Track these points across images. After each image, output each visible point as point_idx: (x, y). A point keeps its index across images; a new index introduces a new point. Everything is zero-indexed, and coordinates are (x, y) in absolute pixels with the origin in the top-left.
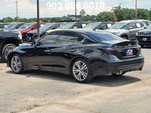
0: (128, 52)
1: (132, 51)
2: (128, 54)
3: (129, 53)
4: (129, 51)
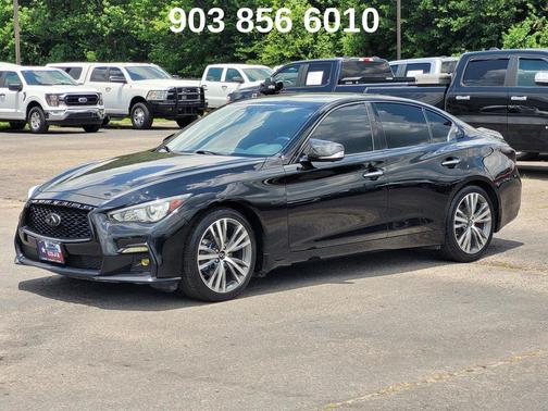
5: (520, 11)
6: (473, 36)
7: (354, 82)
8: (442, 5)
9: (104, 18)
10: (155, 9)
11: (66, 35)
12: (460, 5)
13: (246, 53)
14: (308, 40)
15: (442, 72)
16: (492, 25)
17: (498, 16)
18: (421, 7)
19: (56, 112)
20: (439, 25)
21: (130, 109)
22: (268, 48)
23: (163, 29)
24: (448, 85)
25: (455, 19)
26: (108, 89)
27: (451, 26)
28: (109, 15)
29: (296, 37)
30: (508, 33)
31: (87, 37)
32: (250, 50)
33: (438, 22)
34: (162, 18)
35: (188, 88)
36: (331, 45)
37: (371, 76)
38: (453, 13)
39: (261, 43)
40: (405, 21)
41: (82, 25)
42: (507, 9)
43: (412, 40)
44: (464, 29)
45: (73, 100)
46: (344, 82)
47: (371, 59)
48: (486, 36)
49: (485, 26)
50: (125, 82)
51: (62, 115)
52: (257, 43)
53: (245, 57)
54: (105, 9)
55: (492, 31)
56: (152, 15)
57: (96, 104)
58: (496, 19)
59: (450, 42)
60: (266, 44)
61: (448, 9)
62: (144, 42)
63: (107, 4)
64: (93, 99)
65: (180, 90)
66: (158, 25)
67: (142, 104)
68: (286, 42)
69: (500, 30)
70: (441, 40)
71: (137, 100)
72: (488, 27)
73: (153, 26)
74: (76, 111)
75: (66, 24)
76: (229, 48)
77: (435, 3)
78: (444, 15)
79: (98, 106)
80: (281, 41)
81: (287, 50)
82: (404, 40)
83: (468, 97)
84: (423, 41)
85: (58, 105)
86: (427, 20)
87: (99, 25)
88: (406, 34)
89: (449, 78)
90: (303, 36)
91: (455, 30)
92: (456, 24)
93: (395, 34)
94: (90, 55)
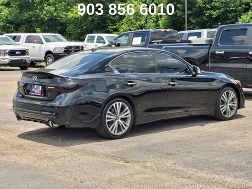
0: (33, 90)
1: (40, 90)
2: (33, 92)
3: (36, 91)
4: (35, 87)
5: (247, 7)
6: (224, 19)
7: (158, 43)
8: (208, 4)
9: (44, 12)
10: (69, 7)
11: (27, 20)
12: (217, 4)
13: (113, 29)
14: (143, 22)
15: (207, 37)
16: (233, 14)
17: (236, 9)
18: (197, 5)
19: (4, 59)
20: (206, 14)
21: (45, 57)
22: (123, 26)
23: (73, 17)
24: (211, 45)
25: (214, 11)
26: (34, 47)
27: (212, 15)
28: (47, 10)
29: (137, 21)
30: (240, 18)
31: (37, 21)
32: (115, 27)
33: (206, 13)
34: (72, 12)
35: (75, 47)
36: (154, 24)
37: (168, 39)
38: (214, 8)
39: (120, 24)
40: (190, 12)
41: (34, 16)
42: (240, 6)
43: (193, 22)
44: (219, 16)
45: (13, 53)
46: (153, 43)
47: (168, 30)
48: (230, 20)
49: (229, 15)
50: (42, 43)
51: (7, 61)
52: (118, 24)
53: (112, 30)
54: (45, 8)
55: (233, 17)
56: (68, 11)
57: (25, 55)
58: (235, 11)
59: (212, 22)
60: (122, 24)
61: (211, 6)
62: (64, 23)
63: (46, 5)
64: (24, 52)
65: (71, 47)
66: (70, 15)
67: (51, 55)
68: (132, 23)
69: (237, 16)
70: (207, 21)
71: (48, 53)
72: (230, 15)
73: (68, 15)
74: (14, 59)
75: (26, 15)
76: (105, 26)
77: (204, 3)
78: (209, 9)
79: (27, 56)
80: (130, 22)
81: (133, 27)
82: (189, 22)
83: (223, 52)
84: (199, 22)
85: (5, 55)
86: (201, 11)
87: (42, 16)
88: (191, 19)
89: (211, 41)
90: (140, 20)
91: (215, 16)
92: (215, 14)
93: (184, 18)
94: (38, 30)
